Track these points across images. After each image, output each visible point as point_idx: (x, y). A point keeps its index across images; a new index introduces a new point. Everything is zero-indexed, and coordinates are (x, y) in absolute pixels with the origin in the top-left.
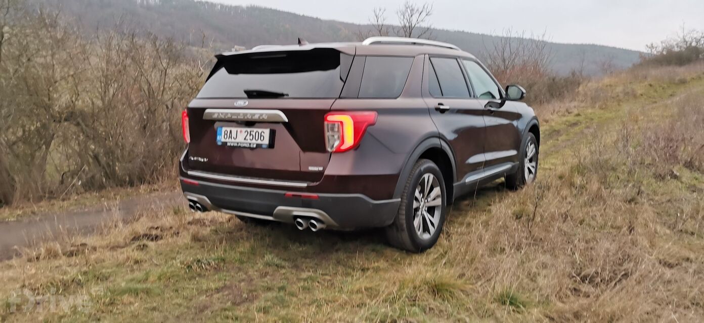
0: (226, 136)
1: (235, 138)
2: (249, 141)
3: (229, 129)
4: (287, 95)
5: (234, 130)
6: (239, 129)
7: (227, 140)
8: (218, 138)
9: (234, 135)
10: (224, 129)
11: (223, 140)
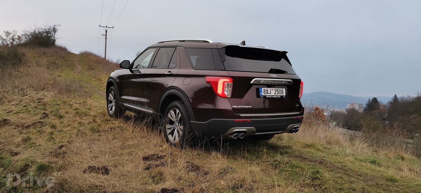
0: (265, 93)
1: (270, 93)
2: (277, 95)
3: (266, 89)
4: (287, 72)
5: (269, 89)
6: (271, 89)
7: (266, 95)
8: (261, 94)
9: (269, 92)
10: (263, 89)
11: (263, 94)
